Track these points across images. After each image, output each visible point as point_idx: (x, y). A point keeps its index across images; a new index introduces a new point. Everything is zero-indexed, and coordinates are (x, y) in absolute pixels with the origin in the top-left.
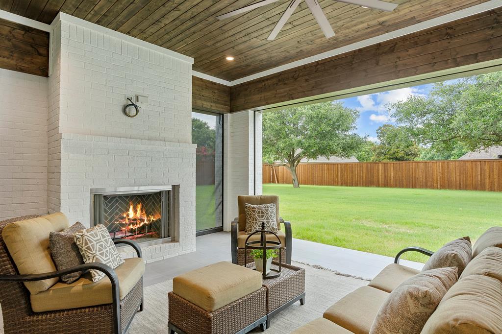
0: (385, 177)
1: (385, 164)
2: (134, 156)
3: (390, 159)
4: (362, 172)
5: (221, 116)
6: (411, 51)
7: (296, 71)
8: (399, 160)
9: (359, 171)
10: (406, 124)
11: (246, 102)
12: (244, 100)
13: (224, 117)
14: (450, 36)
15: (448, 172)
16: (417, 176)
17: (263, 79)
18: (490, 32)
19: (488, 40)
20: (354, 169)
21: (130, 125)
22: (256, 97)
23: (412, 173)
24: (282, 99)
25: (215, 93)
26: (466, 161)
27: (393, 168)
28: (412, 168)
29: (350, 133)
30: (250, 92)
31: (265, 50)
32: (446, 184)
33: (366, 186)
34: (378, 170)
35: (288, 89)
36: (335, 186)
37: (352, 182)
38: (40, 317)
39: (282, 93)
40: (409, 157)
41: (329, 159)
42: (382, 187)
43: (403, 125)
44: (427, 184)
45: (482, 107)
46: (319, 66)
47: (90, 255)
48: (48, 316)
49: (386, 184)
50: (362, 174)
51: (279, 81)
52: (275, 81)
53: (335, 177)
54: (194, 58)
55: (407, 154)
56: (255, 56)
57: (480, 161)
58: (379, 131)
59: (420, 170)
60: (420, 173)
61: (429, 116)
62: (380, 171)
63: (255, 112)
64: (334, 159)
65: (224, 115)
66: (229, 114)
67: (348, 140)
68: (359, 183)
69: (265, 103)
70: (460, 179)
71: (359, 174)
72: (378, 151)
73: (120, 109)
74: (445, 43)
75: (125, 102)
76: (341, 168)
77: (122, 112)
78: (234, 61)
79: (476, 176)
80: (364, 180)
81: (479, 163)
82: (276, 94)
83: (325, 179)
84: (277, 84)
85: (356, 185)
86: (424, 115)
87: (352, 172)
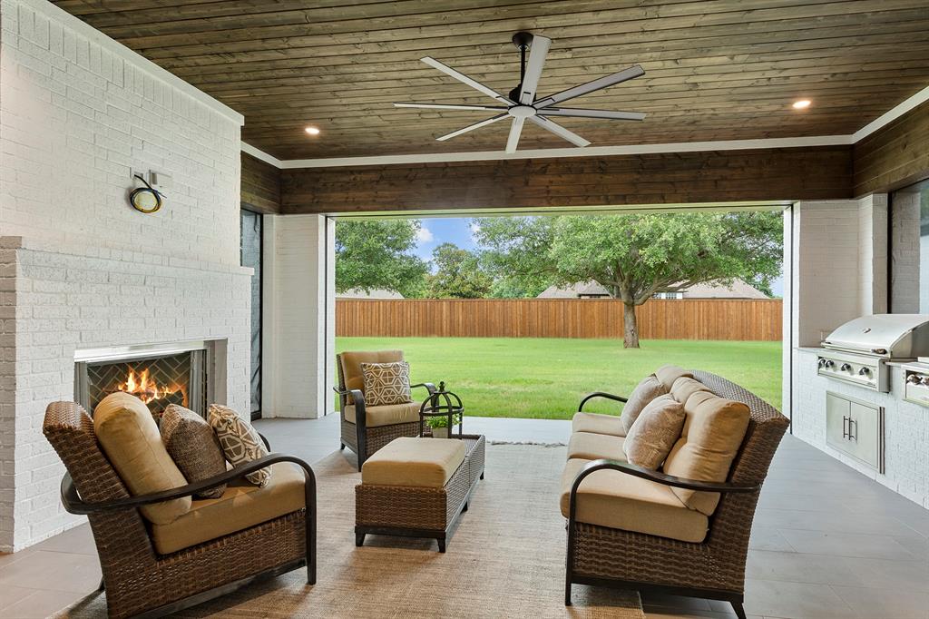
0: (451, 321)
1: (452, 303)
2: (154, 287)
3: (452, 294)
4: (417, 314)
5: (259, 217)
6: (565, 178)
7: (411, 169)
8: (464, 297)
9: (412, 314)
10: (489, 248)
11: (316, 200)
12: (311, 196)
13: (264, 219)
14: (603, 171)
15: (529, 314)
16: (493, 320)
17: (351, 169)
18: (636, 176)
19: (634, 184)
20: (405, 310)
21: (139, 226)
22: (338, 196)
23: (487, 316)
24: (387, 206)
25: (257, 177)
26: (548, 301)
27: (463, 308)
28: (487, 309)
29: (408, 253)
30: (324, 185)
31: (379, 133)
32: (527, 331)
33: (423, 336)
34: (442, 312)
35: (397, 193)
37: (402, 330)
38: (180, 558)
39: (387, 197)
40: (477, 292)
41: (368, 293)
42: (446, 336)
43: (487, 248)
44: (505, 332)
45: (580, 237)
46: (448, 170)
47: (252, 447)
48: (196, 552)
49: (453, 333)
50: (417, 318)
51: (382, 178)
52: (373, 176)
53: (374, 323)
54: (245, 117)
55: (475, 289)
56: (357, 137)
57: (563, 300)
58: (437, 252)
59: (497, 312)
60: (497, 317)
61: (519, 240)
62: (444, 313)
63: (326, 217)
64: (379, 294)
65: (265, 216)
66: (275, 216)
67: (406, 264)
68: (412, 331)
69: (355, 207)
70: (542, 323)
71: (412, 318)
72: (435, 283)
73: (121, 195)
74: (598, 177)
75: (129, 183)
76: (384, 307)
77: (124, 202)
78: (320, 137)
79: (560, 319)
80: (421, 326)
81: (562, 303)
82: (376, 197)
83: (358, 326)
84: (378, 182)
85: (409, 335)
86: (513, 236)
87: (403, 315)
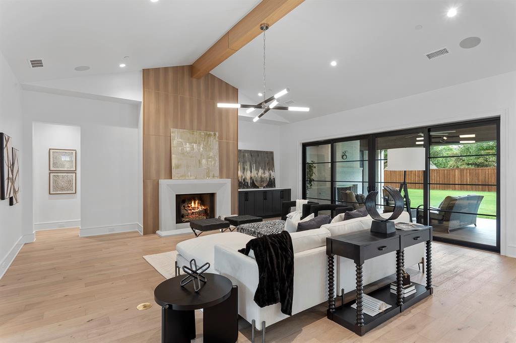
1: (462, 171)
23: (488, 178)
27: (470, 174)
28: (488, 174)
36: (413, 189)
62: (457, 176)
